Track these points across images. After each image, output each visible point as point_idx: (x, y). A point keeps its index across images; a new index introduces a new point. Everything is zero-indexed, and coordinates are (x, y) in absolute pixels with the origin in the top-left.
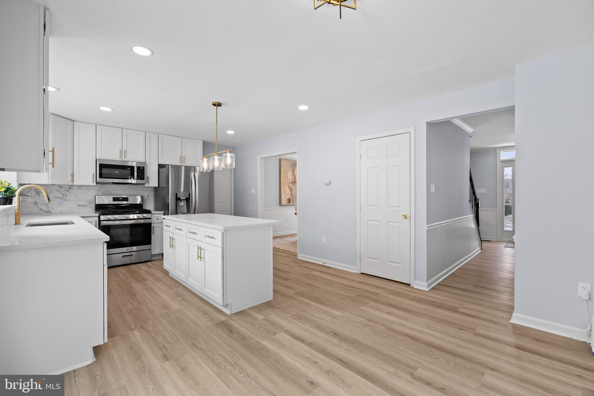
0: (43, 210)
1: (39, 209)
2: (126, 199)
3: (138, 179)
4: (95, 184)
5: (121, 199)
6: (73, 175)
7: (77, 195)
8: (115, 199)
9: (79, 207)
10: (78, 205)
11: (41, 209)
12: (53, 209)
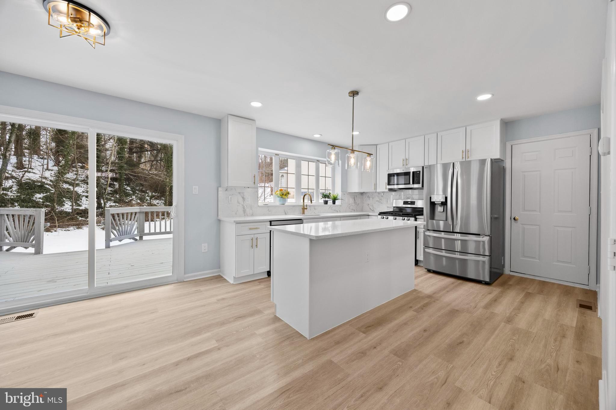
0: (371, 209)
1: (369, 208)
2: (413, 203)
3: (413, 183)
4: (387, 190)
5: (409, 203)
6: (376, 185)
7: (386, 199)
8: (405, 203)
9: (388, 208)
10: (388, 207)
11: (370, 208)
12: (375, 209)
